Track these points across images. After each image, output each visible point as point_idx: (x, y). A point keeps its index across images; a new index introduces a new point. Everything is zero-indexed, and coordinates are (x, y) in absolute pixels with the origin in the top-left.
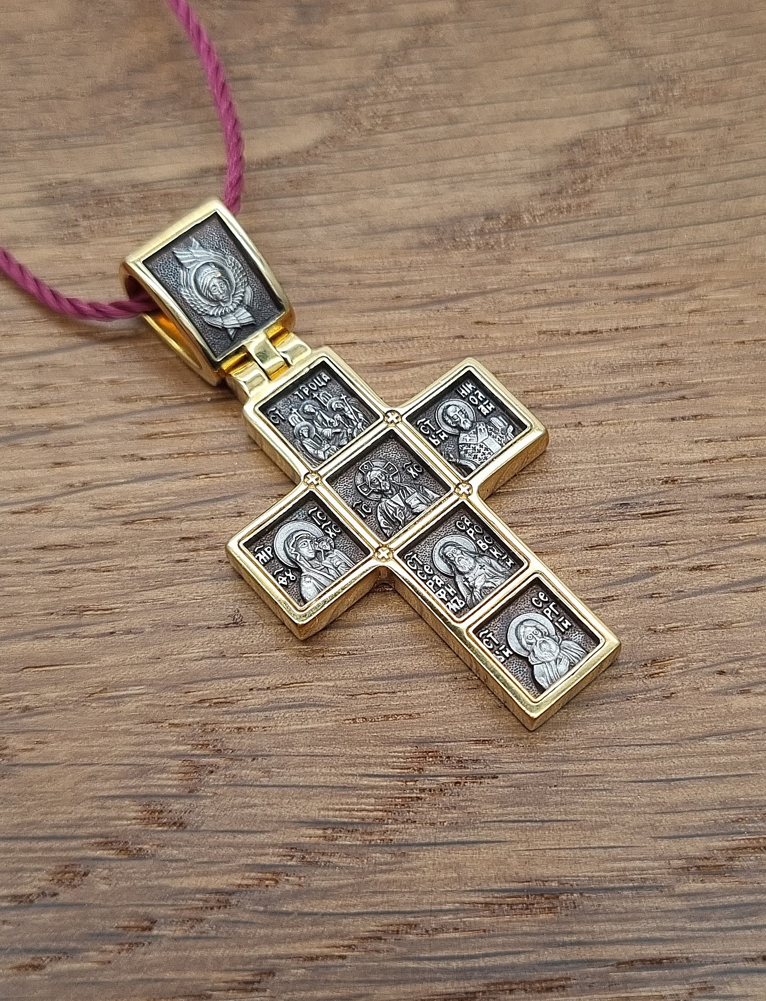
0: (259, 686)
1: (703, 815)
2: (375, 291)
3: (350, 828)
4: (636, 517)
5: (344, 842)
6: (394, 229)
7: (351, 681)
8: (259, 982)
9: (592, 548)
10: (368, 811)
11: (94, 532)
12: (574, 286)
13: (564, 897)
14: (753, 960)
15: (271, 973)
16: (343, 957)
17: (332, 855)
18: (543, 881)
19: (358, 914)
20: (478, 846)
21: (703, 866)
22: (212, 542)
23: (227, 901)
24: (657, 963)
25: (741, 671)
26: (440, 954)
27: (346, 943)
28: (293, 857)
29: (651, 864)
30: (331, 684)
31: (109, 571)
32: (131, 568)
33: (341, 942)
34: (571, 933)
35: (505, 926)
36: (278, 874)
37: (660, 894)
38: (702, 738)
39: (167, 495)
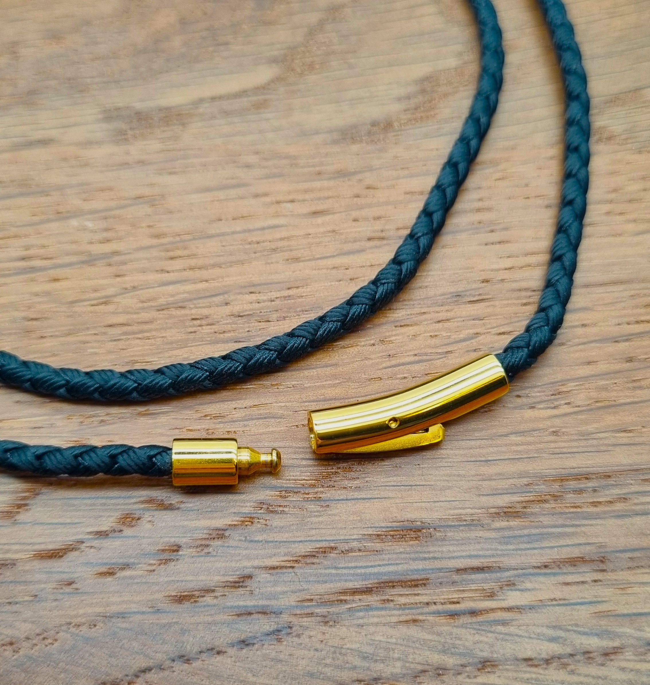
0: (240, 406)
1: (507, 481)
2: (306, 170)
3: (296, 490)
4: (465, 303)
5: (292, 499)
6: (317, 132)
7: (295, 403)
8: (243, 582)
9: (439, 322)
10: (306, 480)
11: (140, 316)
12: (425, 165)
13: (425, 531)
14: (538, 567)
15: (250, 577)
16: (293, 567)
17: (285, 506)
18: (412, 521)
19: (301, 541)
20: (372, 501)
21: (508, 512)
22: (210, 322)
23: (223, 534)
24: (481, 569)
25: (530, 395)
26: (350, 565)
27: (294, 559)
28: (262, 508)
29: (476, 511)
30: (283, 404)
31: (149, 339)
32: (163, 337)
33: (291, 559)
34: (429, 552)
35: (389, 548)
36: (253, 518)
37: (482, 529)
38: (506, 435)
39: (183, 293)
